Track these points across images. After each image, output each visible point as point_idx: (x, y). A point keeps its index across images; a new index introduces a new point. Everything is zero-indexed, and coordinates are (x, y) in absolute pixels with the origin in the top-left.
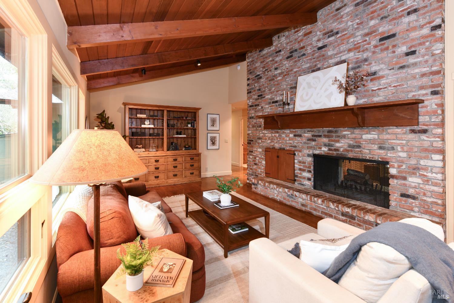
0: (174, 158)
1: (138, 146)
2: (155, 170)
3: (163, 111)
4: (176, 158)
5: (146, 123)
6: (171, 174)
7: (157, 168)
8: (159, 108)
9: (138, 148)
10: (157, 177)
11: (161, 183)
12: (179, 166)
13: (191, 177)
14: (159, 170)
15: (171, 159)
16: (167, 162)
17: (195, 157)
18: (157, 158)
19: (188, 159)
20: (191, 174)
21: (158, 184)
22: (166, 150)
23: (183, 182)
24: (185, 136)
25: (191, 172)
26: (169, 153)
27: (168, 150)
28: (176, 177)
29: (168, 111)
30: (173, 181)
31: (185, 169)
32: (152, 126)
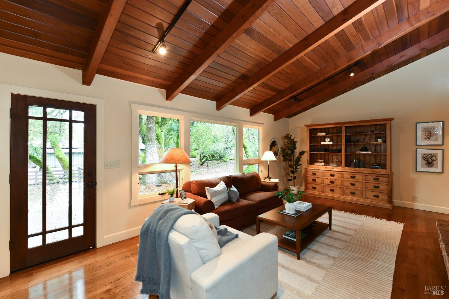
0: (351, 175)
1: (319, 160)
2: (330, 184)
3: (341, 127)
4: (354, 176)
5: (326, 140)
6: (348, 191)
7: (332, 182)
8: (336, 125)
9: (319, 162)
10: (332, 191)
11: (336, 197)
12: (357, 185)
13: (374, 199)
14: (334, 184)
15: (347, 176)
16: (343, 178)
17: (380, 178)
18: (333, 173)
19: (371, 178)
20: (375, 196)
21: (333, 197)
22: (344, 166)
23: (363, 203)
24: (371, 152)
25: (375, 194)
26: (347, 169)
27: (346, 166)
28: (354, 195)
29: (346, 127)
30: (349, 198)
31: (366, 190)
32: (331, 143)
